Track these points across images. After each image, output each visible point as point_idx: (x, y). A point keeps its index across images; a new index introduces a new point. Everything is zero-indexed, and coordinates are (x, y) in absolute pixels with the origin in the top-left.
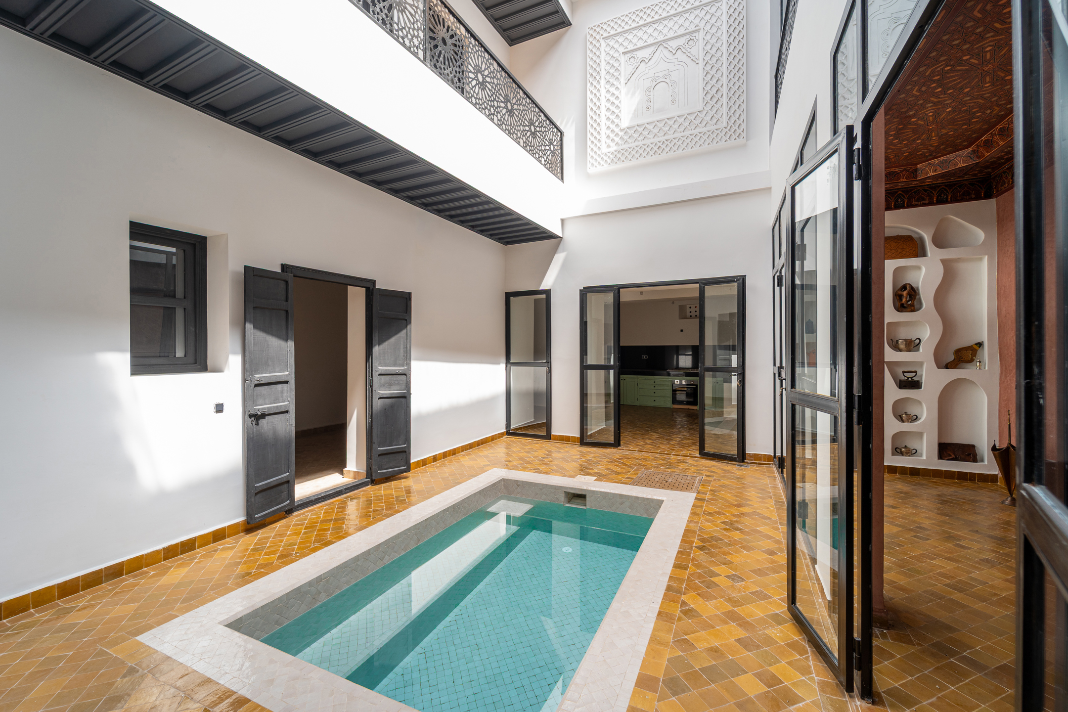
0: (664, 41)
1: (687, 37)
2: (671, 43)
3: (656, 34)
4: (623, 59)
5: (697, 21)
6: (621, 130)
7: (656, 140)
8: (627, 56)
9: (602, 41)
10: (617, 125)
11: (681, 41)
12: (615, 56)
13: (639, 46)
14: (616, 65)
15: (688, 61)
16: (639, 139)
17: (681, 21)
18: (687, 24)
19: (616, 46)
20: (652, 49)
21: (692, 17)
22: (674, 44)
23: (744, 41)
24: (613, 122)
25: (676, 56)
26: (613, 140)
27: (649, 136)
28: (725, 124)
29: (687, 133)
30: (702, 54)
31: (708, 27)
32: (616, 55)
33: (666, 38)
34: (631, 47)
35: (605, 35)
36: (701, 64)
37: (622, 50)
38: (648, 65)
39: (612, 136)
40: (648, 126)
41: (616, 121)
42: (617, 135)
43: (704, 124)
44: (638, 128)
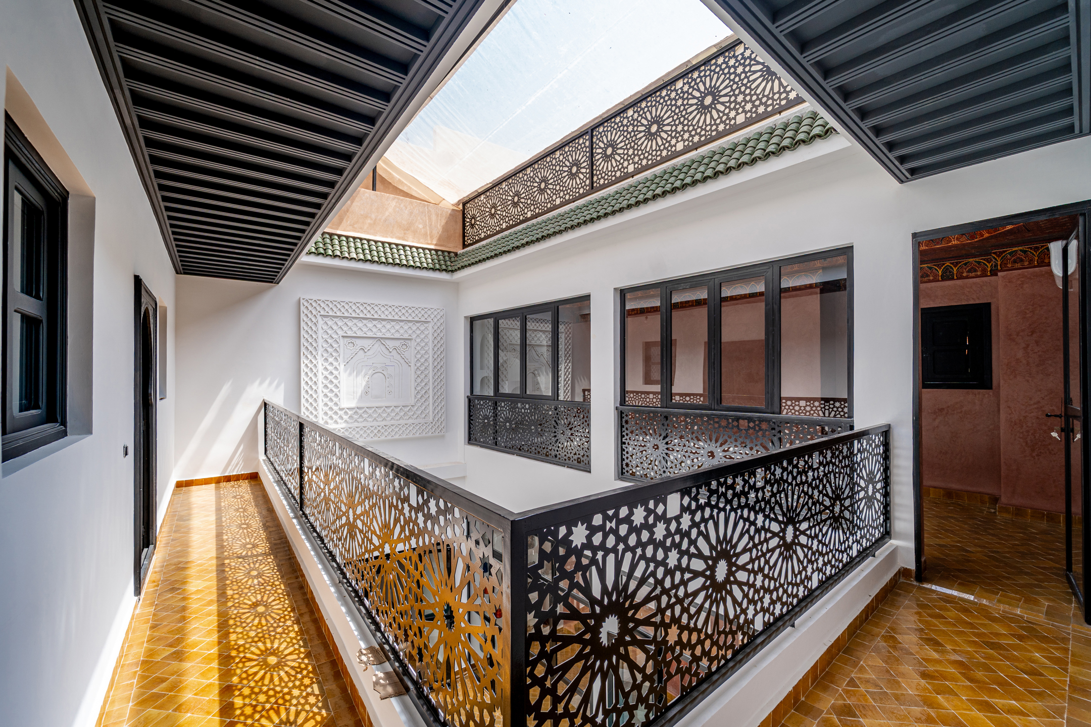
0: (382, 338)
1: (402, 341)
2: (388, 342)
3: (374, 330)
4: (342, 342)
5: (410, 332)
6: (341, 409)
7: (375, 424)
8: (346, 340)
9: (319, 318)
10: (336, 404)
11: (397, 344)
12: (333, 336)
13: (358, 335)
14: (335, 346)
15: (402, 361)
16: (359, 420)
17: (397, 327)
18: (402, 331)
19: (335, 327)
20: (370, 342)
21: (406, 327)
22: (391, 344)
23: (444, 360)
24: (331, 400)
25: (391, 354)
26: (331, 418)
27: (368, 419)
28: (431, 419)
29: (402, 422)
30: (413, 360)
31: (418, 340)
32: (335, 336)
33: (384, 336)
34: (350, 333)
35: (322, 313)
36: (413, 368)
37: (341, 333)
38: (367, 354)
39: (330, 413)
40: (367, 410)
41: (335, 399)
42: (336, 413)
43: (415, 416)
44: (358, 410)
